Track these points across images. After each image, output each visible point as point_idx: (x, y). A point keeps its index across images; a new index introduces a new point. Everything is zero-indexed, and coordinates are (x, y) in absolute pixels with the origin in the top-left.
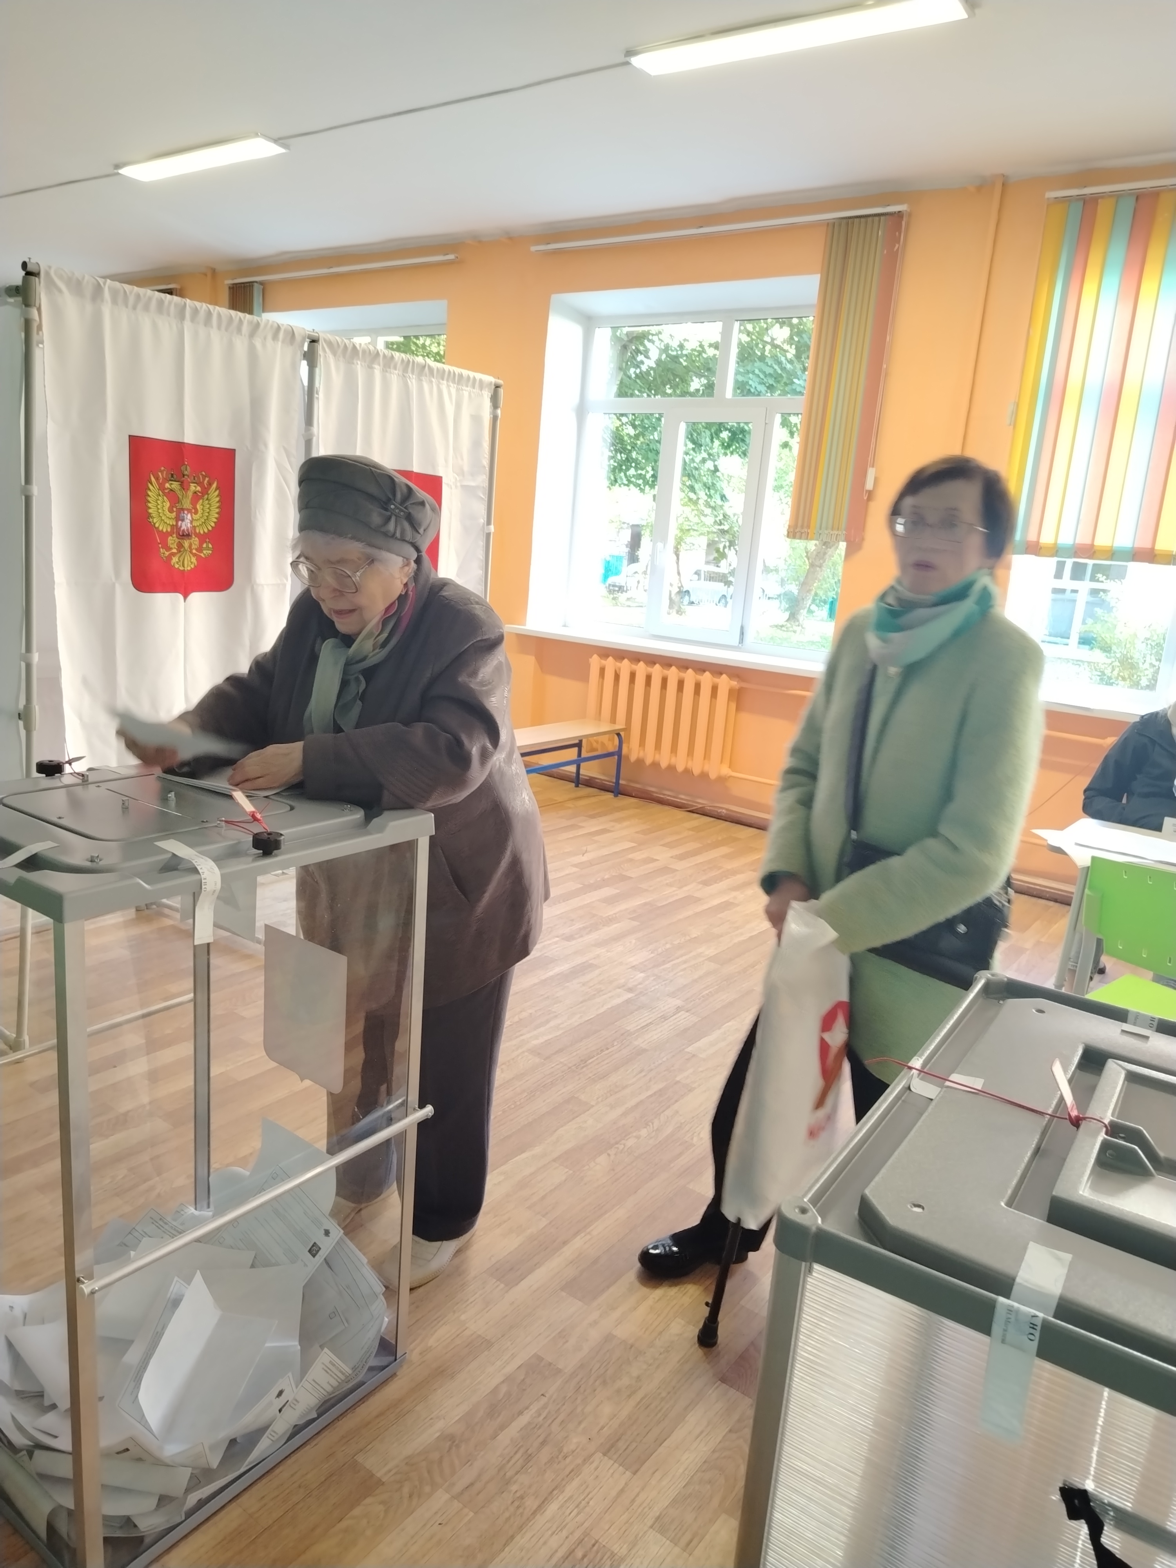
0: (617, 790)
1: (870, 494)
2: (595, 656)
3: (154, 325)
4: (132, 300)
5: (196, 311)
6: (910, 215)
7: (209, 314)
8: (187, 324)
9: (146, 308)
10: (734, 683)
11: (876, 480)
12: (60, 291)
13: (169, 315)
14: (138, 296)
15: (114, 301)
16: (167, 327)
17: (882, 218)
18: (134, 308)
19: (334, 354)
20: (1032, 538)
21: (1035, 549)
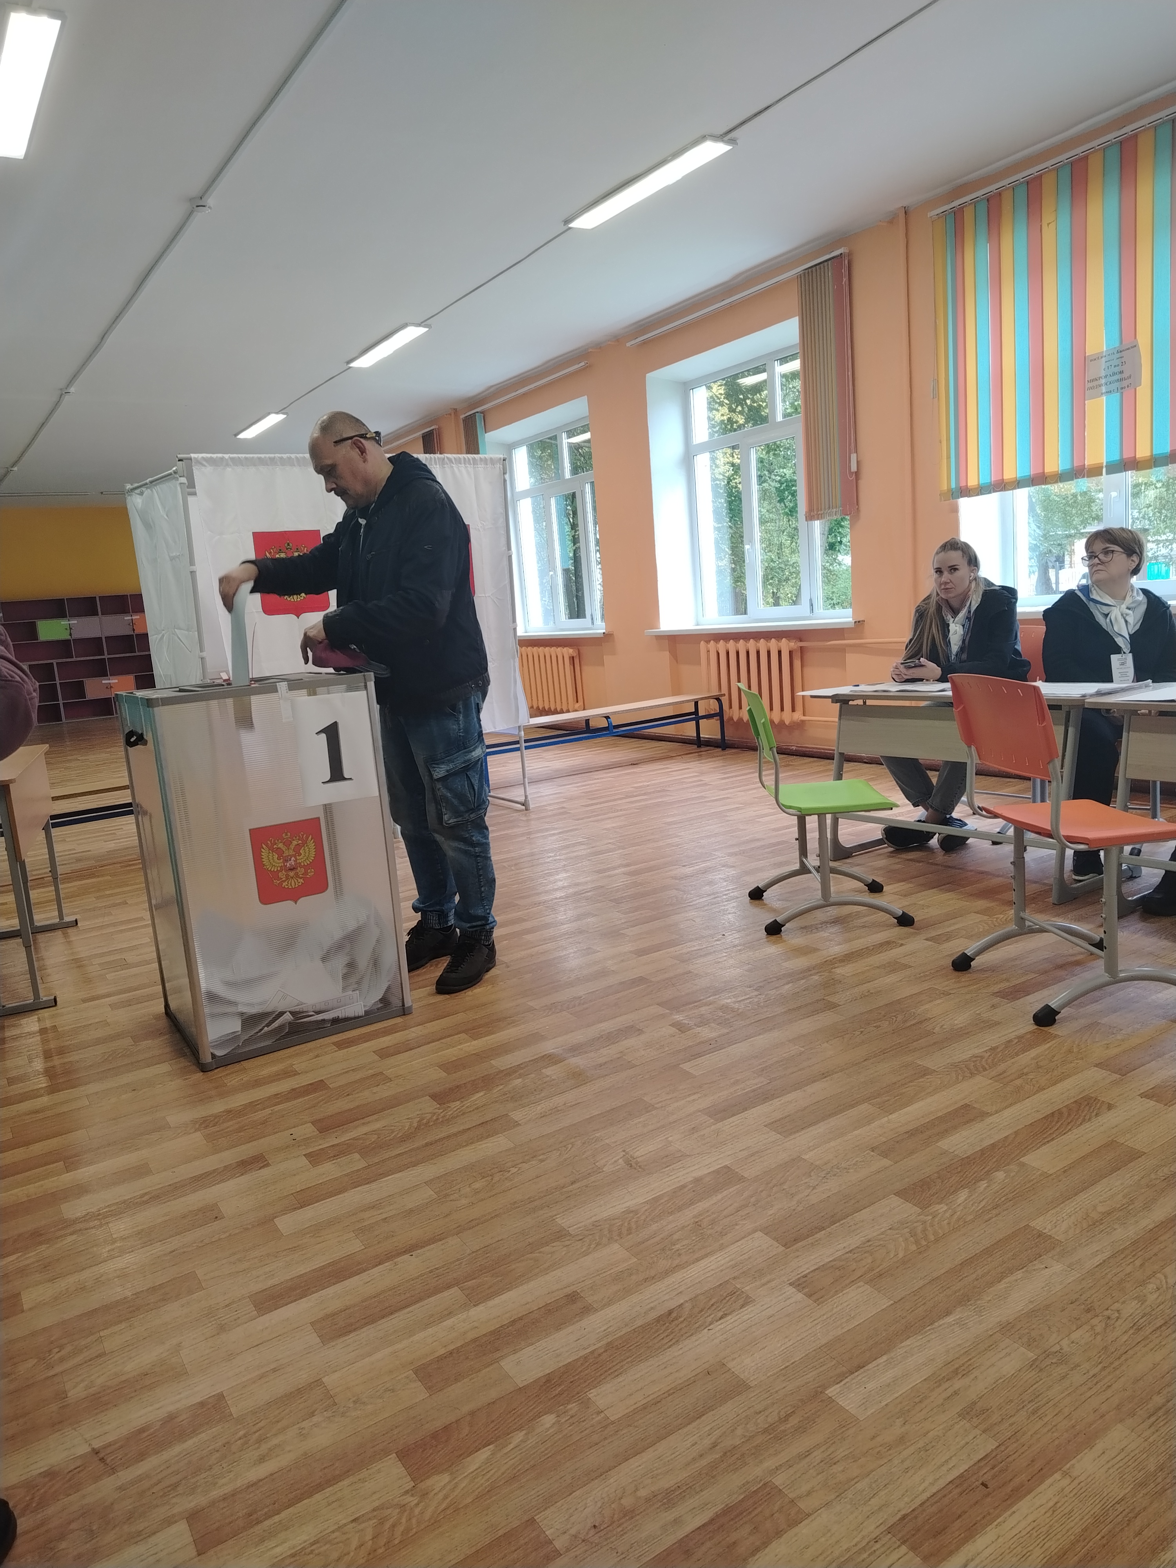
2: (703, 642)
6: (850, 254)
10: (793, 645)
11: (859, 464)
12: (205, 465)
17: (830, 262)
20: (963, 484)
21: (966, 492)
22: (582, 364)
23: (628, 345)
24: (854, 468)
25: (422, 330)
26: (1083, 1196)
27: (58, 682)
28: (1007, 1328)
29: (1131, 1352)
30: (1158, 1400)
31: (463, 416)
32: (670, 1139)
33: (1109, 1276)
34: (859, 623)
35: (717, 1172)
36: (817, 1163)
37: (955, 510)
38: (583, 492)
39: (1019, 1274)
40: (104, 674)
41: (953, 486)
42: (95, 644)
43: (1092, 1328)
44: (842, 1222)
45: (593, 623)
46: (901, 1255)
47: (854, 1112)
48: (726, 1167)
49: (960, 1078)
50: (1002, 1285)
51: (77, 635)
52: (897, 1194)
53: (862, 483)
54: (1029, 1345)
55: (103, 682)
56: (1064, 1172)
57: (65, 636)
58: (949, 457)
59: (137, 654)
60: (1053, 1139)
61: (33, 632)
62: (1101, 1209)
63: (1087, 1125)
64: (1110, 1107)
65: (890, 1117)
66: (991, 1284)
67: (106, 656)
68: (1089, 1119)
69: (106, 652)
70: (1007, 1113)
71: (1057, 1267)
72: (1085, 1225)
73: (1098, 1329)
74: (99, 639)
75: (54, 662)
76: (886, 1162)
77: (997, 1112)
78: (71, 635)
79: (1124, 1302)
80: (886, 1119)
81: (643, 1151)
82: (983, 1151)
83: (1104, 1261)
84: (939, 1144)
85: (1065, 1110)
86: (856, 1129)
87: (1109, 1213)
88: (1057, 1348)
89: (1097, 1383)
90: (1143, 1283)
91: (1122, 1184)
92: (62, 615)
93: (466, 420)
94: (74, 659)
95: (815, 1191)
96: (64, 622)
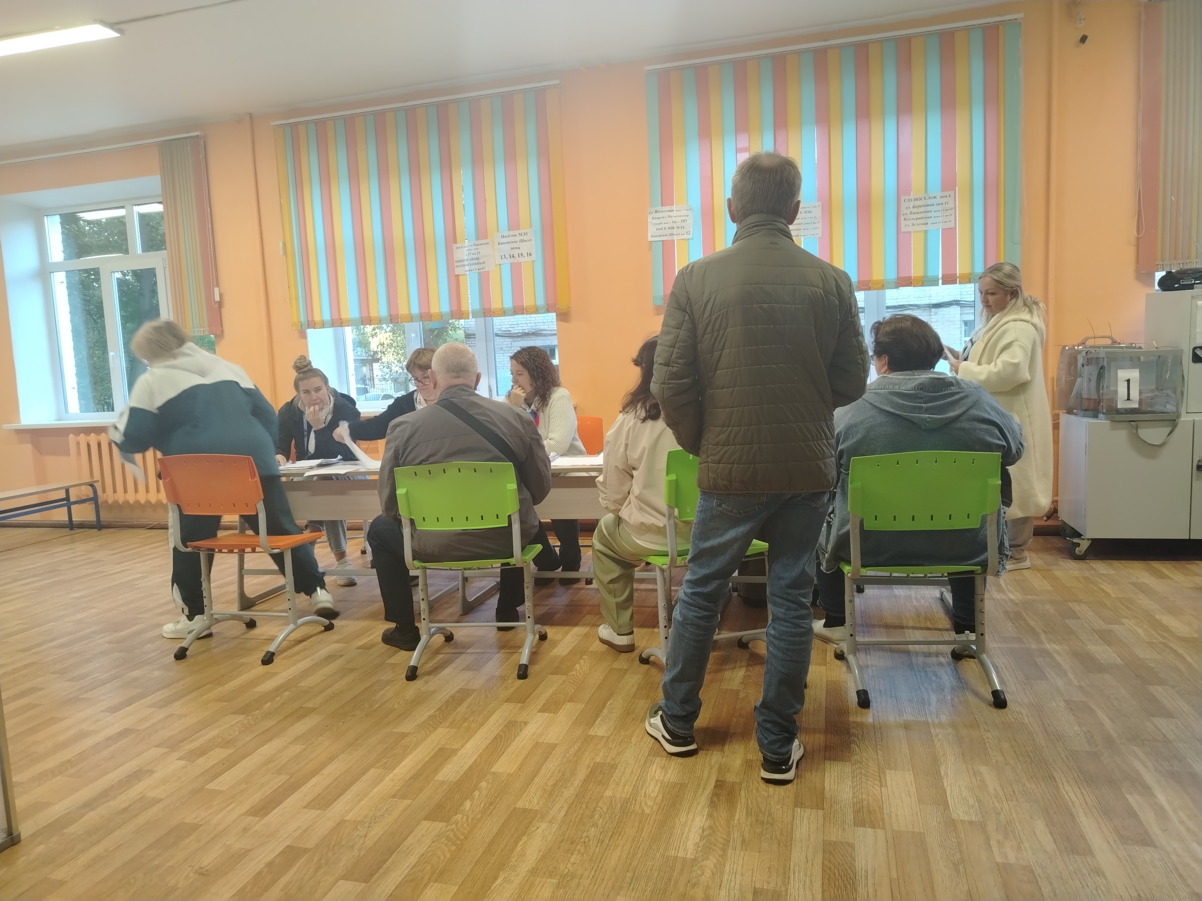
0: (99, 526)
1: (220, 304)
2: (71, 435)
11: (221, 295)
17: (186, 140)
20: (310, 319)
21: (312, 324)
24: (217, 298)
26: (536, 780)
28: (534, 872)
29: (604, 856)
30: (630, 874)
32: (228, 843)
33: (573, 819)
35: (283, 852)
36: (359, 819)
37: (304, 337)
39: (525, 838)
41: (302, 319)
43: (579, 851)
44: (397, 851)
46: (448, 856)
47: (367, 777)
48: (288, 846)
49: (428, 733)
50: (519, 848)
52: (426, 818)
53: (224, 311)
54: (551, 875)
56: (520, 769)
58: (297, 299)
60: (503, 753)
62: (550, 783)
63: (518, 738)
64: (526, 724)
65: (394, 772)
66: (512, 850)
68: (518, 734)
70: (469, 745)
71: (544, 825)
72: (546, 796)
73: (582, 851)
76: (407, 802)
77: (462, 747)
79: (588, 831)
80: (392, 774)
81: (208, 859)
82: (466, 773)
83: (566, 812)
84: (436, 778)
85: (501, 733)
86: (374, 788)
87: (555, 784)
88: (566, 870)
89: (596, 880)
90: (592, 816)
91: (554, 766)
95: (367, 838)
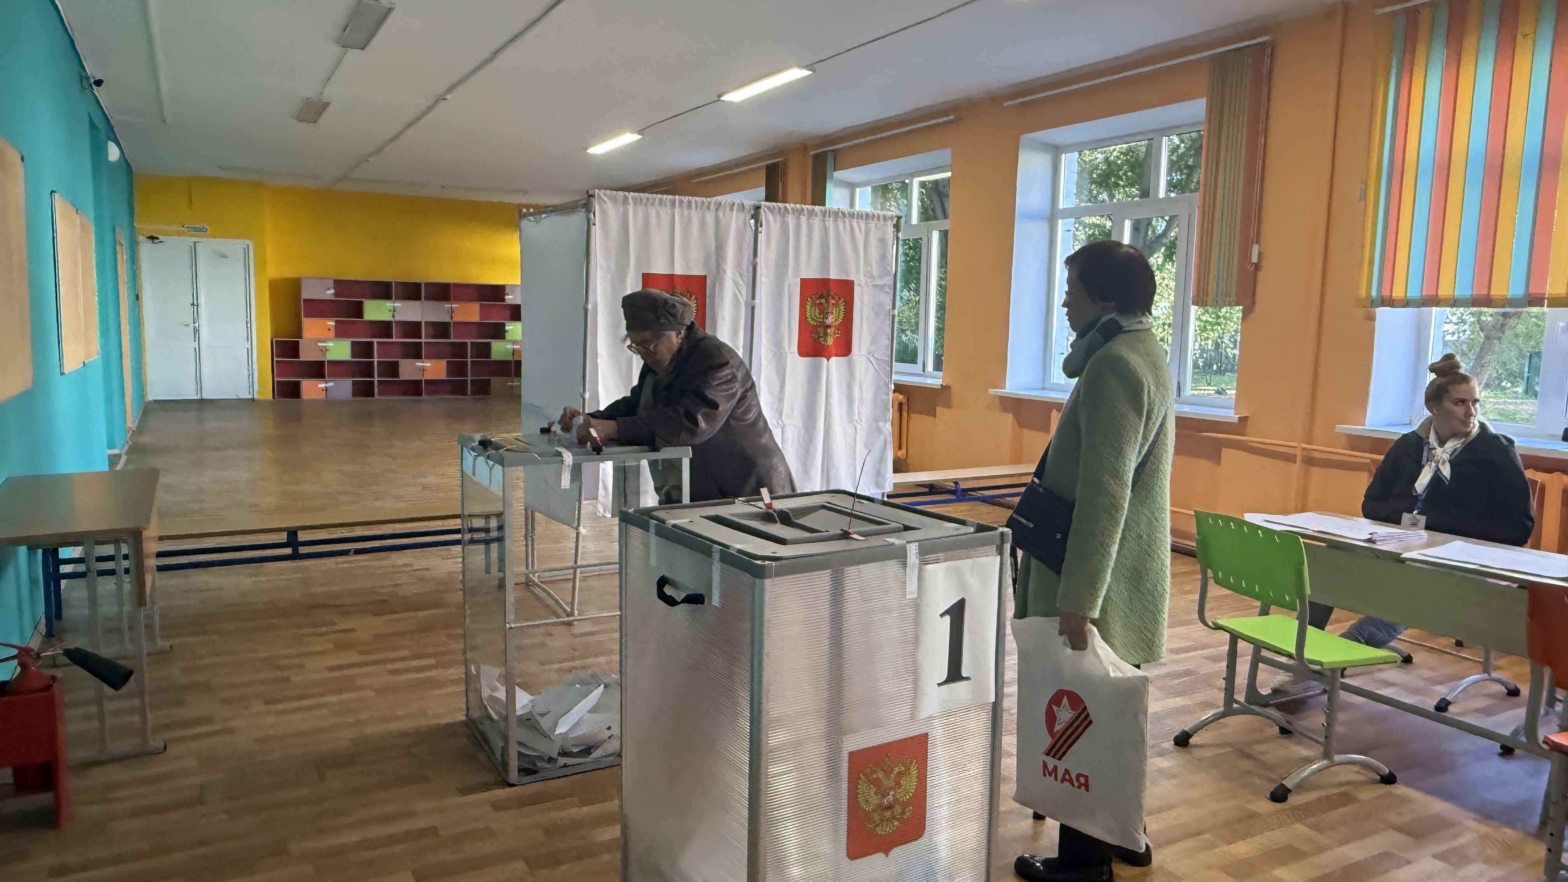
1: (1257, 267)
3: (658, 213)
4: (645, 200)
5: (681, 202)
6: (1274, 43)
7: (690, 202)
8: (677, 209)
9: (653, 204)
11: (1260, 255)
12: (606, 202)
13: (666, 205)
14: (648, 199)
15: (635, 204)
16: (665, 212)
17: (1250, 49)
18: (646, 205)
19: (773, 213)
20: (1386, 293)
21: (1389, 302)
22: (951, 117)
23: (1005, 104)
24: (1255, 259)
25: (805, 73)
27: (376, 360)
31: (812, 153)
34: (1243, 420)
37: (1371, 318)
38: (929, 240)
40: (418, 356)
41: (1374, 293)
42: (412, 329)
45: (924, 371)
51: (400, 317)
53: (1261, 276)
55: (418, 364)
57: (386, 317)
58: (1371, 263)
59: (452, 340)
61: (358, 311)
67: (423, 340)
69: (423, 336)
74: (419, 324)
75: (375, 340)
78: (393, 317)
92: (387, 296)
93: (815, 157)
94: (394, 340)
96: (389, 304)
